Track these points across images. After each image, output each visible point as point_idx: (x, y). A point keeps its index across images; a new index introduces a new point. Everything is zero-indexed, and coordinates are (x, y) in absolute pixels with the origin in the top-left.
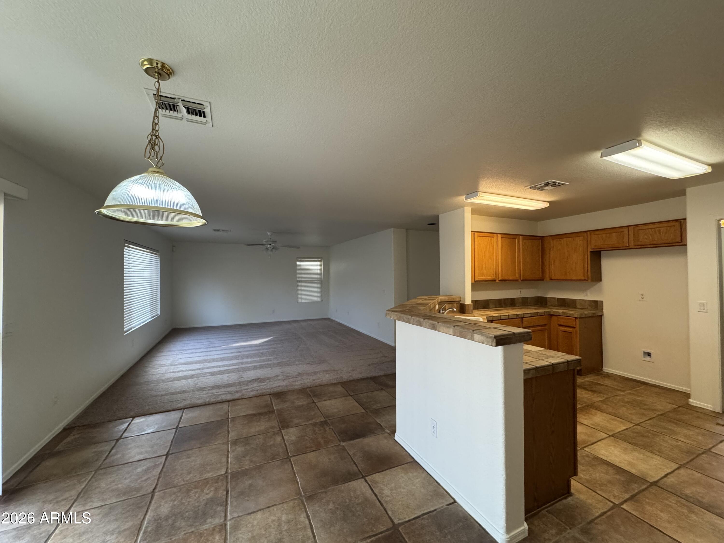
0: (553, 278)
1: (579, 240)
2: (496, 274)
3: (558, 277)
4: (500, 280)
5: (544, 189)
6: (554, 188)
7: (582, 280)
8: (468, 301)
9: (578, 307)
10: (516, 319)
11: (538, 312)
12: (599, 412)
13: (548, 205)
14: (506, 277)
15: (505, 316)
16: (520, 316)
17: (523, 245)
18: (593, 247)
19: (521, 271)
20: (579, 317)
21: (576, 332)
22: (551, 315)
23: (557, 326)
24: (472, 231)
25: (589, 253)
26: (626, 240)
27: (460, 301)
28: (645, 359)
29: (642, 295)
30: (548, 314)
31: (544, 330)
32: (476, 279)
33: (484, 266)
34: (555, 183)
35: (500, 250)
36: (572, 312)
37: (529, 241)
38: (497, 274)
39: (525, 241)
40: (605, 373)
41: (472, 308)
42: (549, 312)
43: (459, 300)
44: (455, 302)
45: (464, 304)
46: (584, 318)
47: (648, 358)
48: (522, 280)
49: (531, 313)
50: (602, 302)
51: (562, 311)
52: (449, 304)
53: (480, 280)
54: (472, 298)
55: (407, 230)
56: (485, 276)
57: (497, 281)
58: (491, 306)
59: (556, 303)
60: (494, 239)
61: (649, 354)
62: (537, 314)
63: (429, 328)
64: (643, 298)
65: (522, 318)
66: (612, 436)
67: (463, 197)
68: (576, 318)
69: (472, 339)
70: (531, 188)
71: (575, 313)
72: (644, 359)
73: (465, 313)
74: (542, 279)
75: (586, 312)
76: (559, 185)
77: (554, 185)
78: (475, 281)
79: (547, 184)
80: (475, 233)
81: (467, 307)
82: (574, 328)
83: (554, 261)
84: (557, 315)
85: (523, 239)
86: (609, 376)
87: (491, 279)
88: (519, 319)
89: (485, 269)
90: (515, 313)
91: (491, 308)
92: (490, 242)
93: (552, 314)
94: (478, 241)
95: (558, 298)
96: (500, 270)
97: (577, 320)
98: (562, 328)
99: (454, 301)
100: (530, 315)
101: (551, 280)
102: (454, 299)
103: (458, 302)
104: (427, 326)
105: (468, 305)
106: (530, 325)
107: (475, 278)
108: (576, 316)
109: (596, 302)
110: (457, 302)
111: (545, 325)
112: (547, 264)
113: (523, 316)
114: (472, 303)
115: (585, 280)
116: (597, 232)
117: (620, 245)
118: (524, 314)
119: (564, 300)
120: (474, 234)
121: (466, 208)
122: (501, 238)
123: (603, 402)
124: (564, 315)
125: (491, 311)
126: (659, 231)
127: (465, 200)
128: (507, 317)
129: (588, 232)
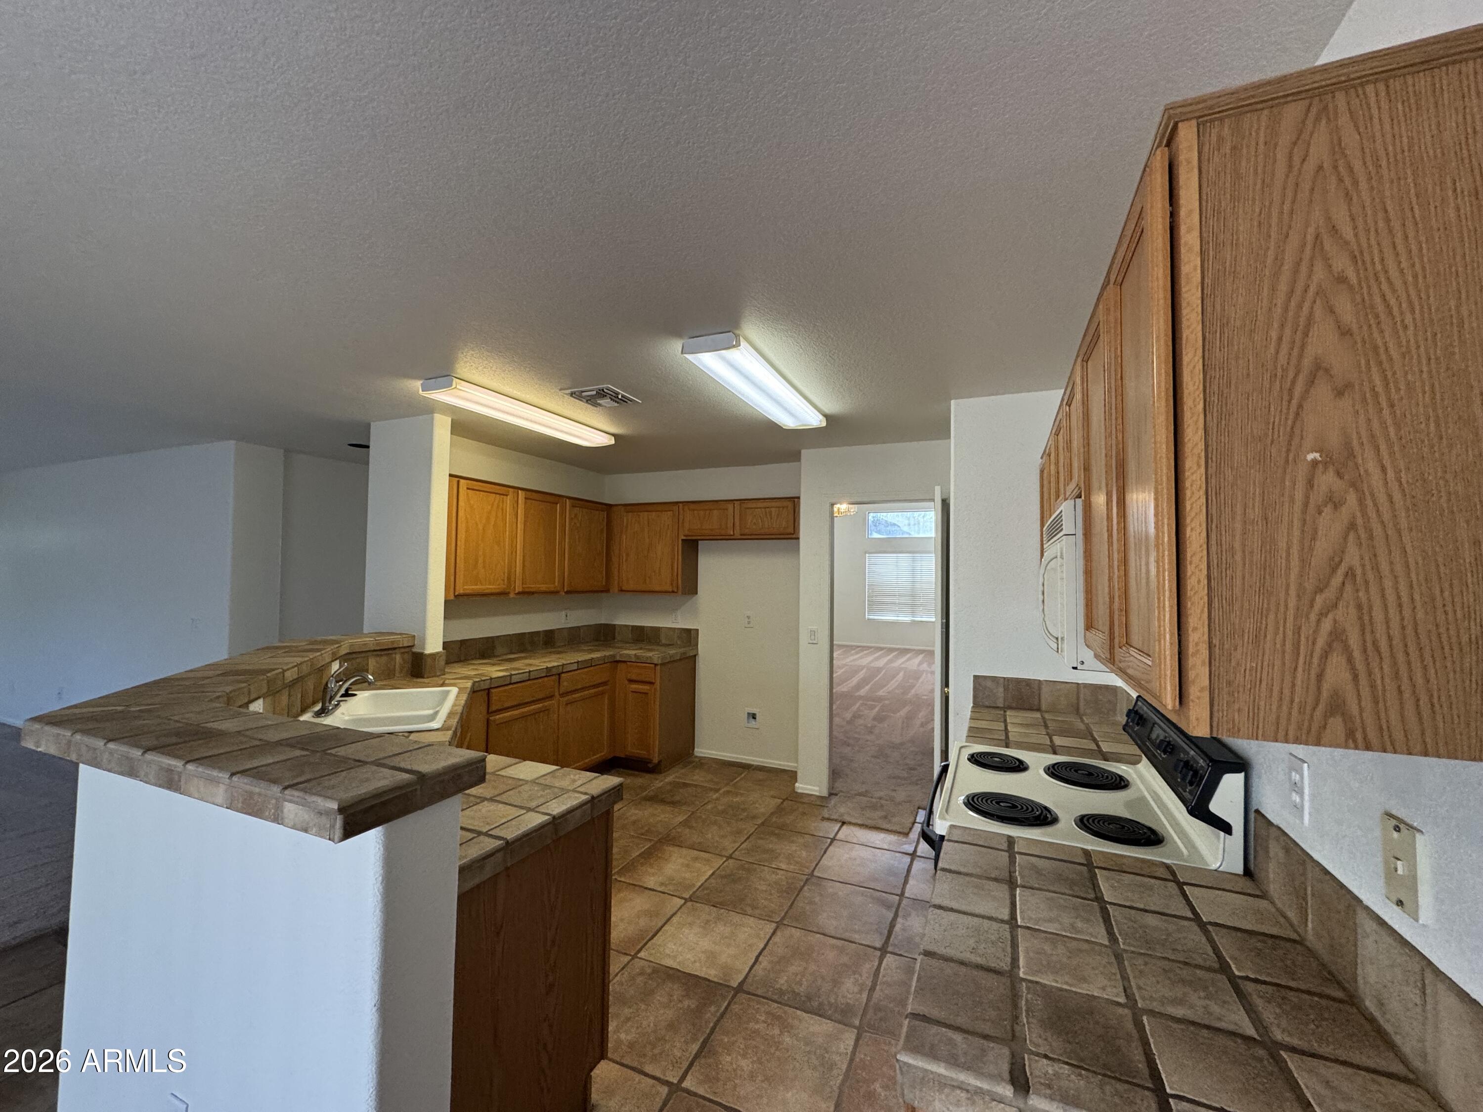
0: (624, 588)
1: (666, 518)
2: (509, 578)
3: (631, 586)
4: (519, 593)
5: (600, 405)
6: (616, 404)
7: (666, 592)
8: (433, 644)
9: (664, 641)
10: (546, 679)
11: (593, 659)
12: (676, 849)
13: (612, 441)
14: (534, 587)
15: (521, 676)
16: (554, 671)
17: (571, 519)
18: (687, 533)
19: (566, 574)
20: (660, 662)
21: (655, 689)
22: (616, 662)
23: (627, 682)
24: (451, 475)
25: (680, 542)
26: (730, 525)
27: (413, 646)
28: (750, 725)
29: (748, 617)
30: (610, 660)
31: (602, 693)
32: (460, 590)
33: (480, 561)
34: (617, 394)
35: (520, 526)
36: (650, 654)
37: (585, 510)
38: (512, 579)
39: (576, 510)
40: (697, 760)
41: (443, 663)
42: (614, 656)
43: (410, 644)
44: (397, 651)
45: (422, 654)
46: (668, 663)
47: (752, 721)
48: (567, 592)
49: (578, 662)
50: (697, 630)
51: (634, 652)
52: (378, 655)
53: (468, 592)
54: (444, 636)
55: (287, 451)
56: (482, 584)
57: (512, 595)
58: (499, 650)
59: (630, 636)
60: (508, 500)
61: (754, 716)
62: (589, 664)
63: (155, 785)
64: (749, 622)
65: (559, 675)
66: (690, 899)
67: (418, 384)
68: (656, 665)
69: (277, 819)
70: (572, 394)
71: (655, 655)
72: (747, 725)
73: (423, 677)
74: (606, 590)
75: (672, 652)
76: (624, 400)
77: (615, 397)
78: (455, 596)
79: (601, 394)
80: (462, 481)
81: (429, 661)
82: (652, 683)
83: (628, 555)
84: (625, 662)
85: (573, 506)
86: (702, 764)
87: (498, 591)
88: (553, 677)
89: (484, 567)
90: (544, 666)
91: (498, 656)
92: (498, 506)
93: (618, 658)
94: (468, 500)
95: (633, 626)
96: (519, 570)
97: (658, 668)
98: (634, 686)
99: (395, 649)
100: (575, 667)
101: (622, 591)
102: (393, 642)
103: (406, 650)
104: (151, 777)
105: (433, 656)
106: (576, 687)
107: (457, 588)
108: (656, 662)
109: (688, 631)
110: (403, 650)
111: (604, 683)
112: (615, 559)
113: (560, 671)
114: (444, 649)
115: (673, 592)
116: (692, 506)
117: (723, 532)
118: (563, 665)
119: (642, 628)
120: (458, 482)
121: (437, 417)
122: (526, 498)
123: (685, 824)
124: (638, 660)
125: (494, 665)
126: (771, 513)
127: (421, 392)
128: (526, 676)
129: (681, 505)
